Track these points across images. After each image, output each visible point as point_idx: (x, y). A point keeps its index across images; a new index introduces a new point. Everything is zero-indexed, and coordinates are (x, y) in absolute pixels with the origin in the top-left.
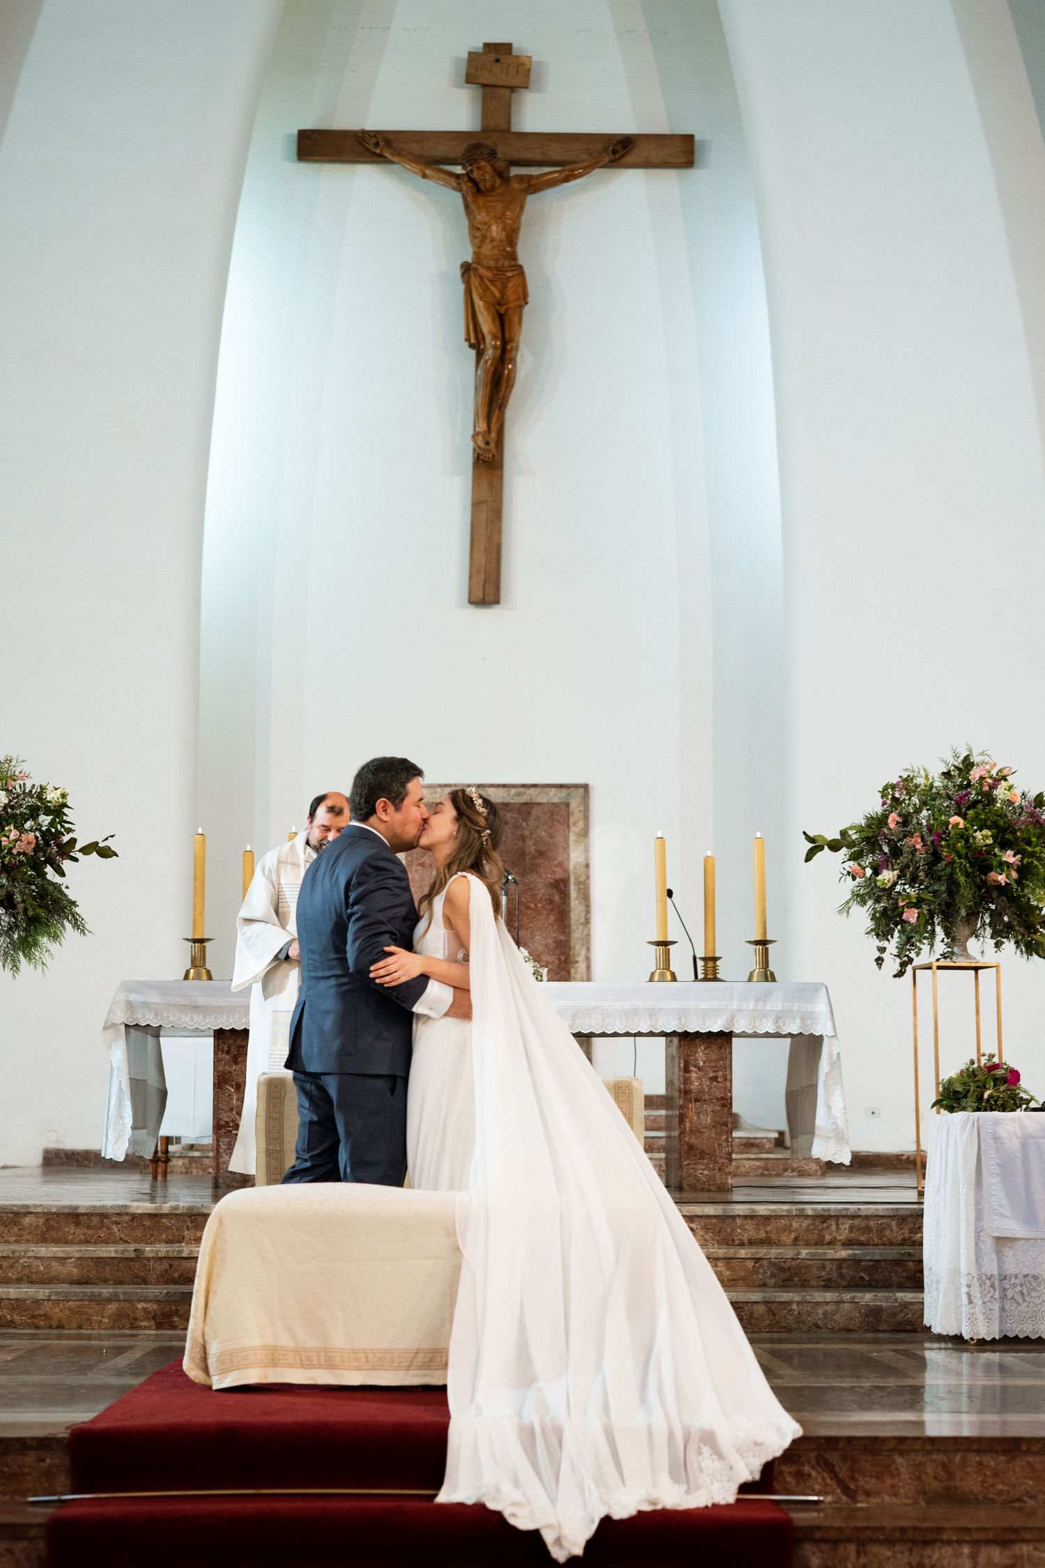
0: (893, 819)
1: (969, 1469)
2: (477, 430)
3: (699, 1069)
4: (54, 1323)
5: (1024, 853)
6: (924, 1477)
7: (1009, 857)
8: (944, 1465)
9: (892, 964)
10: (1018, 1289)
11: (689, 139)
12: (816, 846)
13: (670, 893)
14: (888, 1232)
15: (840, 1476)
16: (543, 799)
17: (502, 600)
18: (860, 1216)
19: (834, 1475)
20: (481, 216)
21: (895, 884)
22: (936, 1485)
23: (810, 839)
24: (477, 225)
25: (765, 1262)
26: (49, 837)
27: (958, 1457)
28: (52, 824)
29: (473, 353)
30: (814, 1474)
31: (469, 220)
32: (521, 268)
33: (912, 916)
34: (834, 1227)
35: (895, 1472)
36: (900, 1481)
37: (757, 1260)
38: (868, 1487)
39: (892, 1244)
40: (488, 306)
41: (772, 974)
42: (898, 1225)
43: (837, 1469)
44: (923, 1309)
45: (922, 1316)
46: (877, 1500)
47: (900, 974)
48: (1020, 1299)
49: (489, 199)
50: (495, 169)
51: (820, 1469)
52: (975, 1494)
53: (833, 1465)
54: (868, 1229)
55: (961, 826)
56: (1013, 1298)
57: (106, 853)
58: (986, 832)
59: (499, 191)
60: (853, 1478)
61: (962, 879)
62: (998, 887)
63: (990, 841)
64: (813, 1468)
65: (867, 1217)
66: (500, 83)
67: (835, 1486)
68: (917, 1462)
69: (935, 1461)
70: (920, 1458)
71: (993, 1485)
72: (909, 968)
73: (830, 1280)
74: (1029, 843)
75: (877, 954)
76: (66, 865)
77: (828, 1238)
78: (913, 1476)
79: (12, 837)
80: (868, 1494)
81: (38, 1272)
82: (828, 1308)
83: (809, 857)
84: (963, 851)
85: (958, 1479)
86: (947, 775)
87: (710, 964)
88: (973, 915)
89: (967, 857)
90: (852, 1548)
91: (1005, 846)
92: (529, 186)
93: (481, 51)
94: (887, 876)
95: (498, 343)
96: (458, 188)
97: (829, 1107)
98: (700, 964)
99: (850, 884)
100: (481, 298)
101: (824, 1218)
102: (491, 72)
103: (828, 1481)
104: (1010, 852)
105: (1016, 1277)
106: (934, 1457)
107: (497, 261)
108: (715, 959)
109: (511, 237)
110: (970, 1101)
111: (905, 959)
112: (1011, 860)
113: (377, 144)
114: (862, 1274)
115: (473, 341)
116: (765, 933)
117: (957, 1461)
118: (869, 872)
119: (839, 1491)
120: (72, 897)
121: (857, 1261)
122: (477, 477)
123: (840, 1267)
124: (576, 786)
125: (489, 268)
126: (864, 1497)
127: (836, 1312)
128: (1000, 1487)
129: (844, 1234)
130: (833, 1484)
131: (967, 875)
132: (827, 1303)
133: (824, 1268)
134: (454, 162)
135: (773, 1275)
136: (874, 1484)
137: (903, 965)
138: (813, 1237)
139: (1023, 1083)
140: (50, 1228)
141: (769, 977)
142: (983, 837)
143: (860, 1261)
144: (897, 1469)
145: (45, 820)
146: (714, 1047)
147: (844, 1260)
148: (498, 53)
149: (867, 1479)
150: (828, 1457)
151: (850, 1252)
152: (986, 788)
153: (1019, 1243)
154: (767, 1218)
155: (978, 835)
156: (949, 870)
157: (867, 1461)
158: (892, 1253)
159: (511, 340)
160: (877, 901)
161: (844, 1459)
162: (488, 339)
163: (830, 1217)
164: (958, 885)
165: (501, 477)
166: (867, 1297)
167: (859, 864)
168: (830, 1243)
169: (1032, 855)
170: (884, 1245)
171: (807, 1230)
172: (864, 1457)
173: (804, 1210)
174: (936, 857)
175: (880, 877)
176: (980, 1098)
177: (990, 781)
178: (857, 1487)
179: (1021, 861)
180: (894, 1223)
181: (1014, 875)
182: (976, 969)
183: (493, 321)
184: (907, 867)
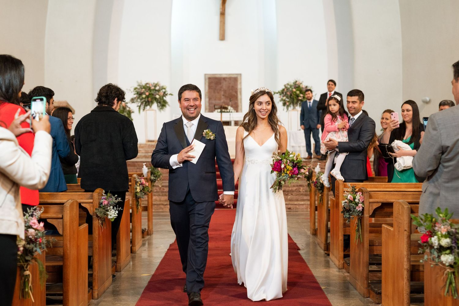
0: (285, 90)
7: (301, 95)
16: (233, 77)
17: (225, 39)
21: (285, 99)
26: (164, 93)
33: (287, 104)
55: (295, 91)
57: (172, 95)
62: (300, 100)
76: (167, 97)
79: (160, 93)
84: (295, 94)
86: (294, 83)
88: (297, 103)
91: (301, 93)
99: (279, 99)
120: (167, 101)
122: (220, 16)
124: (239, 74)
131: (295, 98)
137: (287, 110)
142: (298, 92)
145: (164, 90)
156: (293, 97)
160: (283, 101)
165: (225, 17)
167: (281, 96)
174: (291, 95)
175: (283, 98)
177: (299, 84)
179: (303, 96)
181: (302, 98)
184: (287, 97)
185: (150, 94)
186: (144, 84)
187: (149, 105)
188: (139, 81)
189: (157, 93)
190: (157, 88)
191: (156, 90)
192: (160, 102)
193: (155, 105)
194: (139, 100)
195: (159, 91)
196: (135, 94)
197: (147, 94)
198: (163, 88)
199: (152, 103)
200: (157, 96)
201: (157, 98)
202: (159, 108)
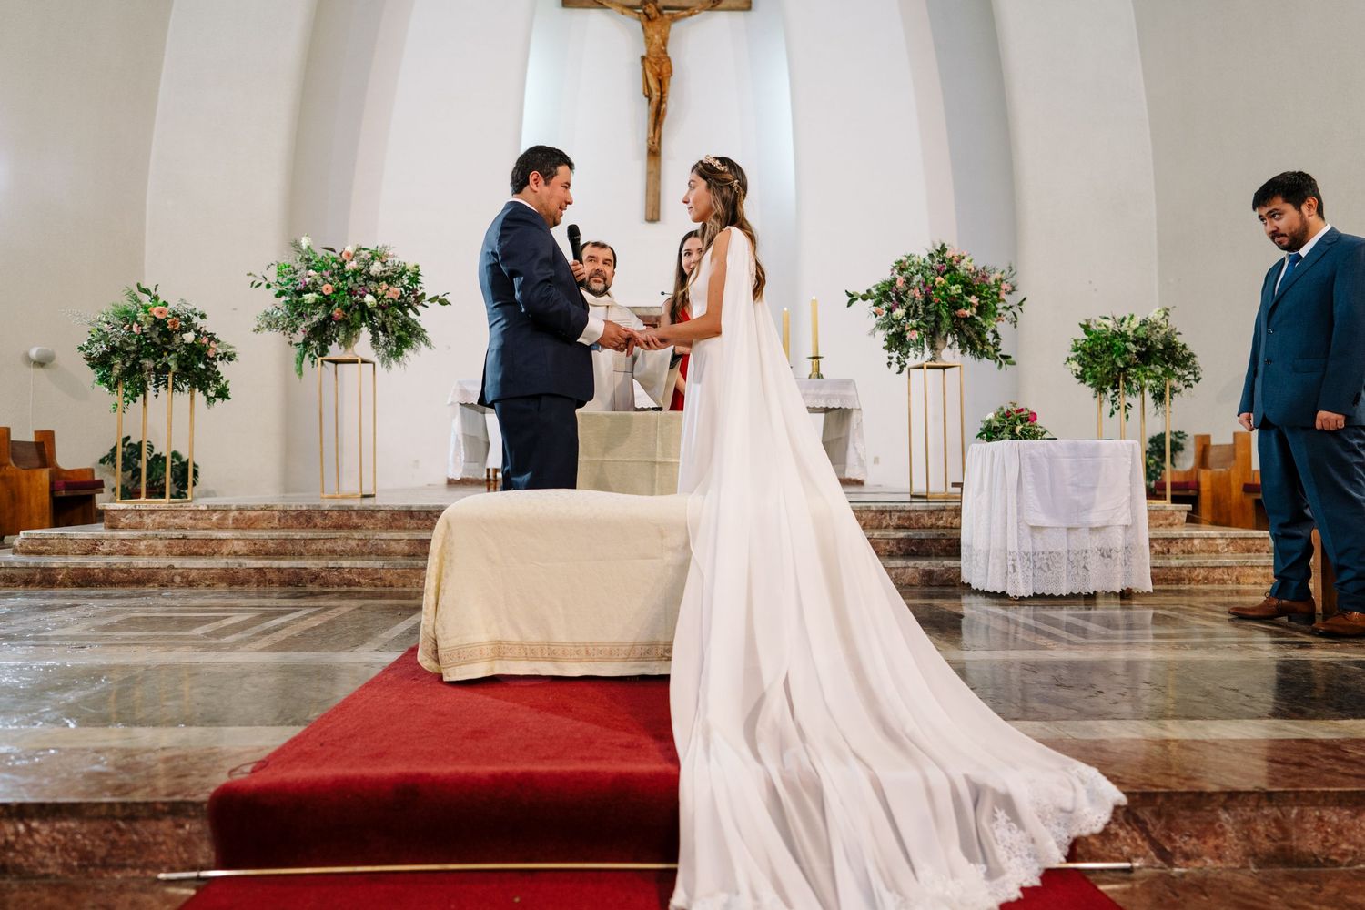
0: (899, 281)
1: (1308, 826)
2: (649, 137)
4: (387, 583)
5: (979, 298)
6: (1254, 836)
7: (974, 300)
8: (1276, 820)
9: (896, 367)
10: (1046, 561)
12: (852, 298)
14: (922, 520)
15: (1154, 835)
17: (661, 219)
18: (904, 511)
19: (1147, 836)
20: (650, 32)
21: (901, 319)
22: (1267, 844)
23: (850, 295)
24: (648, 37)
26: (409, 291)
27: (1295, 811)
28: (411, 284)
29: (647, 98)
30: (1122, 833)
31: (644, 33)
32: (669, 58)
33: (912, 336)
34: (888, 518)
35: (1220, 830)
36: (1225, 841)
38: (1187, 848)
40: (654, 75)
41: (822, 374)
42: (928, 516)
43: (1150, 827)
44: (960, 572)
45: (960, 576)
46: (1199, 864)
47: (899, 372)
48: (1046, 570)
49: (654, 23)
51: (1129, 828)
52: (1315, 856)
53: (1144, 822)
54: (910, 518)
55: (942, 283)
56: (1040, 568)
57: (442, 302)
58: (956, 286)
59: (659, 20)
60: (1170, 839)
61: (943, 313)
62: (964, 318)
63: (960, 291)
64: (1121, 826)
65: (909, 511)
67: (1147, 848)
68: (1245, 817)
69: (1266, 816)
70: (1248, 813)
71: (1336, 845)
72: (905, 369)
73: (892, 551)
74: (982, 292)
75: (888, 361)
76: (421, 309)
77: (884, 524)
78: (1240, 835)
79: (384, 288)
80: (1187, 857)
81: (382, 549)
82: (899, 571)
83: (849, 304)
84: (944, 297)
85: (1294, 837)
86: (932, 255)
88: (948, 335)
89: (946, 301)
91: (969, 294)
94: (899, 313)
95: (658, 97)
96: (639, 19)
99: (874, 320)
100: (651, 73)
101: (882, 512)
103: (1140, 842)
104: (972, 298)
105: (1043, 553)
106: (1265, 812)
107: (657, 54)
109: (664, 44)
110: (1006, 433)
111: (903, 363)
112: (973, 302)
114: (913, 548)
115: (647, 93)
116: (817, 352)
117: (1293, 816)
118: (885, 312)
119: (1152, 853)
120: (423, 327)
121: (909, 540)
123: (898, 543)
125: (654, 58)
126: (1182, 861)
127: (904, 573)
128: (1344, 846)
129: (895, 521)
130: (1146, 845)
131: (946, 311)
132: (898, 568)
133: (888, 544)
134: (638, 8)
136: (1194, 845)
137: (901, 367)
138: (876, 524)
139: (1039, 422)
140: (394, 519)
141: (820, 376)
142: (956, 289)
143: (912, 539)
144: (1221, 826)
147: (902, 539)
149: (1186, 839)
150: (1139, 813)
151: (905, 534)
152: (953, 263)
153: (1046, 531)
155: (953, 288)
156: (936, 308)
157: (1186, 818)
158: (934, 533)
159: (665, 92)
160: (890, 329)
161: (1158, 815)
162: (654, 93)
163: (886, 511)
164: (941, 317)
165: (660, 161)
166: (924, 564)
167: (879, 308)
168: (886, 527)
169: (984, 299)
170: (919, 528)
171: (872, 519)
172: (1181, 812)
173: (870, 507)
174: (928, 301)
175: (894, 314)
176: (1012, 432)
177: (955, 259)
178: (1175, 848)
179: (979, 302)
180: (926, 515)
181: (975, 311)
182: (944, 368)
183: (656, 84)
184: (911, 306)
185: (337, 290)
186: (319, 249)
187: (334, 337)
189: (372, 285)
190: (376, 268)
191: (368, 277)
193: (364, 342)
195: (381, 279)
196: (280, 294)
197: (327, 289)
198: (406, 270)
199: (350, 329)
200: (370, 301)
201: (369, 305)
202: (382, 351)
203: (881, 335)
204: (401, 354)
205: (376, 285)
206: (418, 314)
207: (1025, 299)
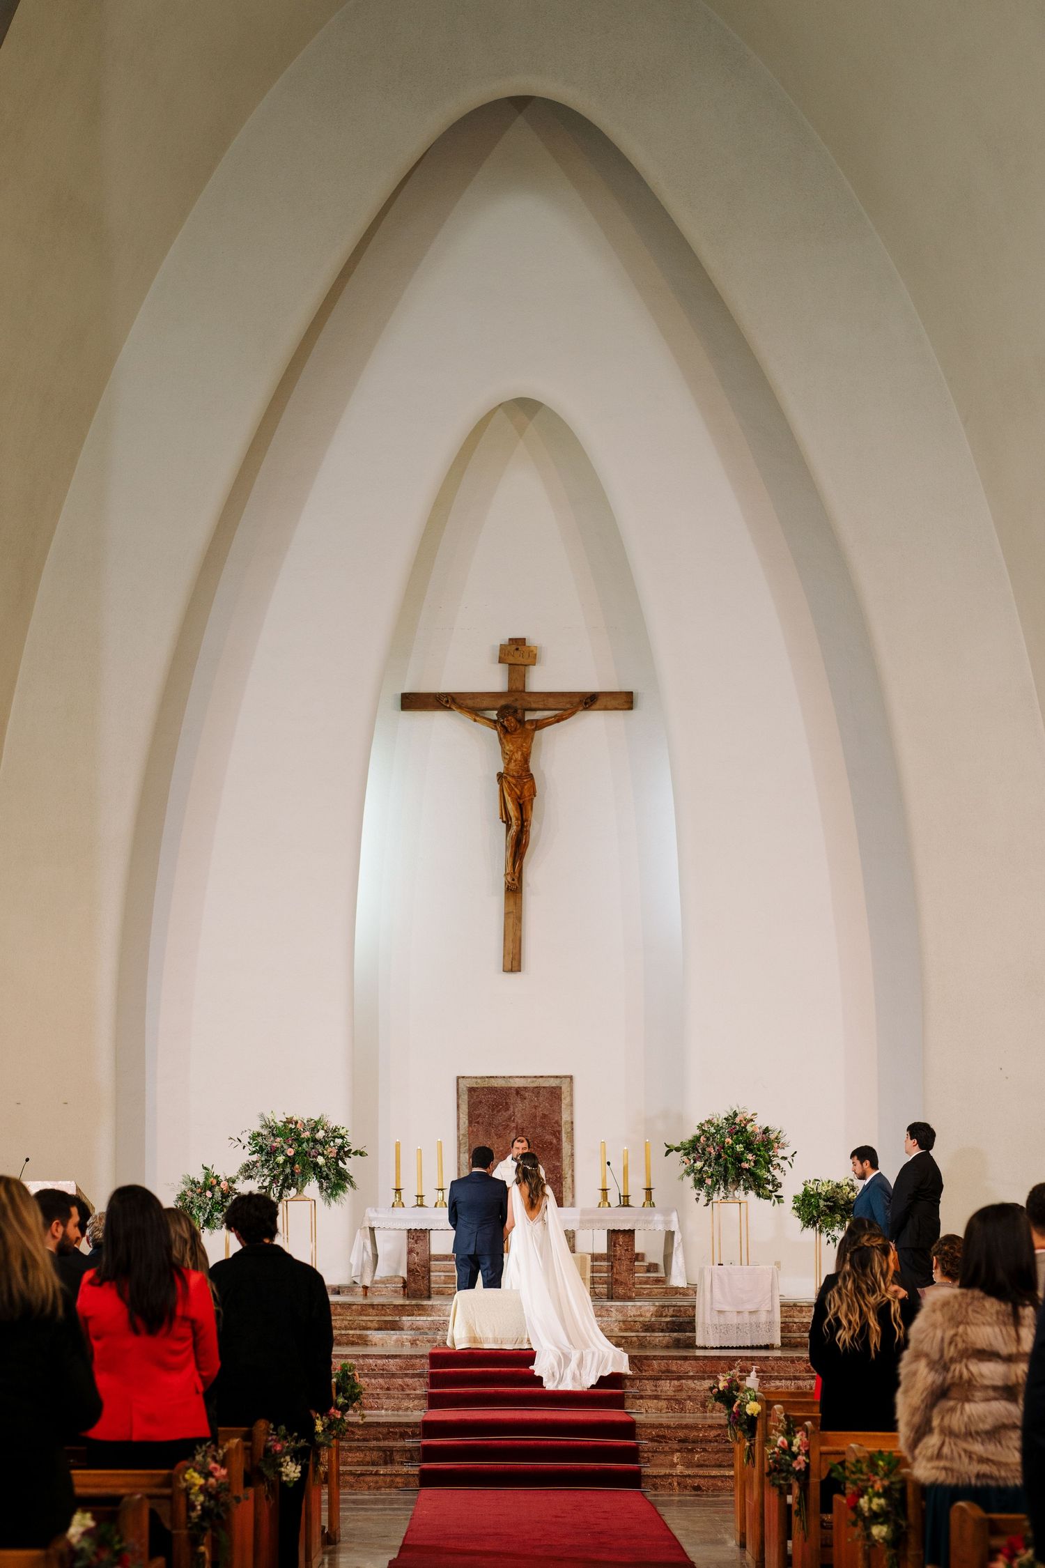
0: (703, 1139)
2: (507, 872)
3: (620, 1246)
5: (757, 1155)
7: (750, 1157)
9: (703, 1199)
10: (725, 1329)
11: (630, 694)
12: (670, 1150)
13: (609, 1163)
16: (546, 1084)
17: (523, 969)
18: (677, 1306)
20: (509, 747)
21: (702, 1168)
23: (667, 1147)
24: (506, 751)
25: (638, 1323)
26: (342, 1148)
28: (343, 1143)
29: (504, 825)
31: (502, 747)
32: (531, 774)
33: (709, 1181)
34: (667, 1310)
37: (635, 1322)
39: (689, 1317)
40: (513, 800)
41: (653, 1203)
42: (690, 1311)
44: (695, 1339)
45: (695, 1342)
46: (648, 1373)
47: (707, 1205)
48: (726, 1333)
49: (514, 736)
50: (516, 719)
52: (675, 1371)
54: (680, 1311)
55: (730, 1143)
57: (361, 1154)
58: (741, 1145)
59: (519, 731)
61: (730, 1166)
62: (746, 1169)
63: (743, 1149)
65: (680, 1306)
66: (519, 663)
70: (660, 1361)
71: (680, 1369)
72: (710, 1203)
73: (662, 1328)
74: (759, 1150)
75: (697, 1196)
76: (347, 1160)
77: (664, 1314)
78: (658, 1366)
79: (329, 1151)
82: (660, 1338)
83: (667, 1155)
84: (730, 1154)
85: (670, 1367)
86: (727, 1119)
87: (626, 1198)
88: (735, 1181)
89: (733, 1156)
90: (638, 1381)
91: (751, 1151)
92: (536, 727)
93: (507, 643)
94: (699, 1164)
95: (519, 822)
96: (495, 728)
97: (677, 1263)
98: (622, 1198)
100: (509, 796)
101: (663, 1307)
102: (513, 656)
104: (750, 1155)
105: (725, 1325)
106: (664, 1361)
107: (518, 772)
108: (628, 1196)
109: (526, 759)
111: (709, 1198)
112: (751, 1158)
113: (447, 702)
114: (676, 1327)
115: (504, 819)
116: (650, 1185)
117: (670, 1362)
118: (692, 1161)
119: (637, 1370)
120: (350, 1174)
122: (507, 898)
123: (667, 1325)
124: (565, 1077)
125: (513, 777)
126: (644, 1372)
127: (664, 1340)
129: (671, 1313)
131: (733, 1164)
133: (661, 1325)
134: (492, 709)
135: (641, 1328)
137: (709, 1200)
138: (658, 1314)
141: (653, 1205)
142: (739, 1148)
143: (674, 1322)
145: (339, 1141)
146: (627, 1236)
147: (669, 1322)
148: (517, 644)
151: (672, 1319)
152: (743, 1125)
153: (726, 1313)
154: (641, 1306)
155: (737, 1146)
156: (725, 1162)
157: (645, 1362)
158: (686, 1319)
159: (527, 820)
160: (695, 1174)
161: (639, 1361)
162: (514, 819)
163: (665, 1306)
164: (728, 1167)
165: (521, 898)
166: (675, 1335)
167: (688, 1158)
168: (665, 1316)
169: (760, 1156)
170: (683, 1316)
171: (656, 1311)
174: (719, 1156)
175: (695, 1165)
177: (744, 1122)
178: (643, 1369)
179: (755, 1158)
180: (688, 1311)
181: (752, 1164)
182: (739, 1203)
183: (516, 809)
184: (707, 1160)
185: (297, 1153)
186: (279, 1119)
187: (294, 1185)
188: (269, 1116)
189: (320, 1149)
190: (320, 1134)
191: (315, 1141)
192: (327, 1178)
193: (312, 1188)
194: (266, 1171)
195: (323, 1143)
196: (254, 1153)
197: (291, 1152)
198: (335, 1133)
199: (305, 1180)
200: (321, 1160)
201: (320, 1163)
202: (324, 1193)
203: (690, 1180)
204: (336, 1194)
205: (322, 1148)
206: (345, 1164)
207: (796, 1152)
